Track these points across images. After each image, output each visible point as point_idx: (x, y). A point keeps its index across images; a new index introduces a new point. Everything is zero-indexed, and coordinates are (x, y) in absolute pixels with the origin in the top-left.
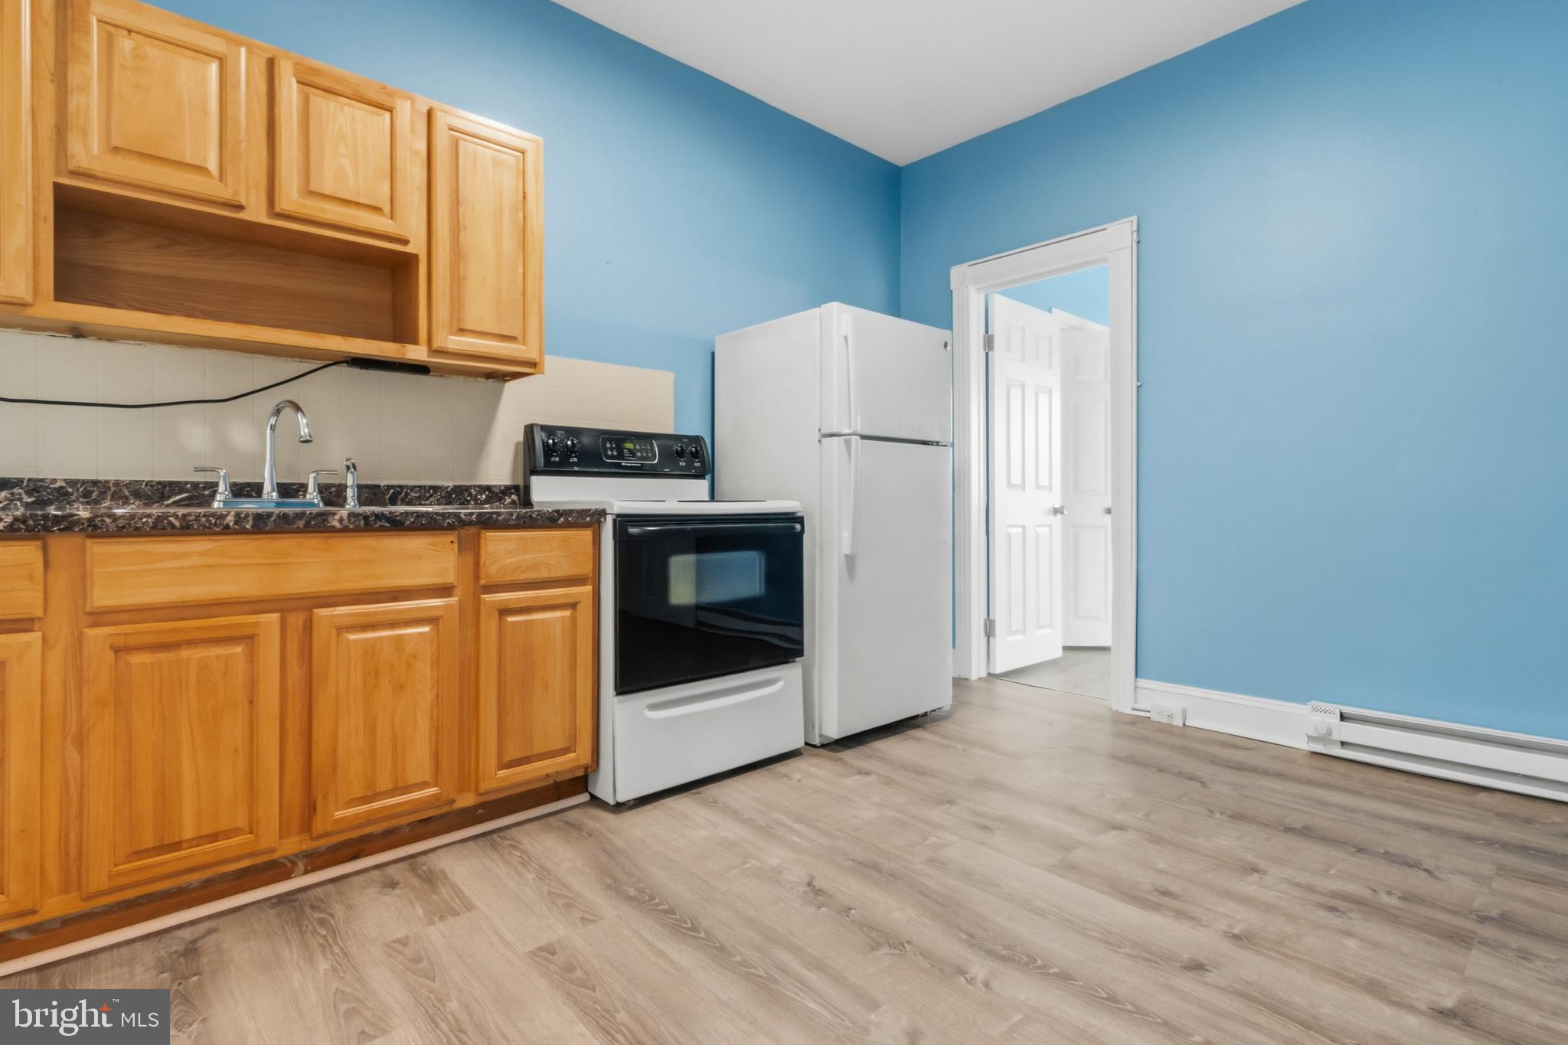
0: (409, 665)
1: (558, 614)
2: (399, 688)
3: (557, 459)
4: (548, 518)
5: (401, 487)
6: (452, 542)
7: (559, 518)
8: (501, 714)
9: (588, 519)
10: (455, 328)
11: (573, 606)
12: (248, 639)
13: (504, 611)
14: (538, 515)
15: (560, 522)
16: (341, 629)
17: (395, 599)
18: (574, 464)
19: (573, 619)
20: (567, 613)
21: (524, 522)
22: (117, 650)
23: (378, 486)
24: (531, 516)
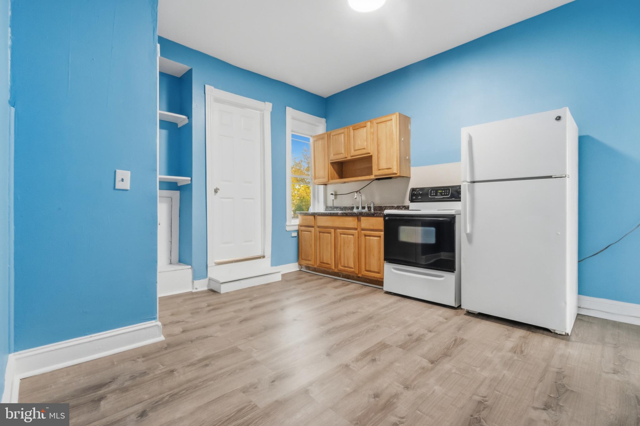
0: (349, 243)
1: (376, 238)
2: (348, 247)
3: (415, 198)
4: (372, 214)
5: (386, 206)
6: (356, 219)
9: (381, 215)
10: (378, 170)
11: (380, 237)
12: (330, 233)
13: (365, 236)
14: (370, 213)
15: (375, 215)
16: (341, 234)
17: (349, 230)
18: (420, 199)
19: (380, 240)
20: (378, 238)
22: (320, 232)
23: (382, 206)
24: (368, 214)
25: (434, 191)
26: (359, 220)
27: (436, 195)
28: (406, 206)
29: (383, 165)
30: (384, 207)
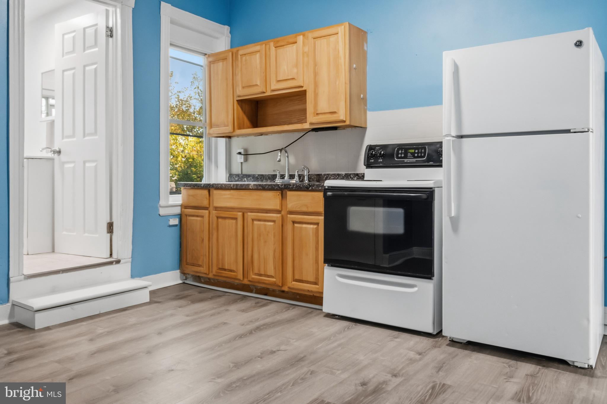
0: (267, 235)
1: (312, 226)
2: (265, 242)
3: (373, 161)
4: (306, 187)
5: (329, 175)
6: (279, 195)
7: (310, 188)
8: (293, 261)
9: (320, 188)
10: (315, 114)
11: (317, 224)
12: (236, 219)
13: (294, 222)
14: (303, 186)
15: (310, 189)
16: (253, 220)
17: (267, 213)
19: (317, 229)
20: (315, 226)
21: (298, 189)
22: (218, 217)
24: (300, 186)
25: (402, 151)
26: (283, 197)
27: (406, 157)
28: (360, 174)
29: (324, 105)
30: (325, 175)
